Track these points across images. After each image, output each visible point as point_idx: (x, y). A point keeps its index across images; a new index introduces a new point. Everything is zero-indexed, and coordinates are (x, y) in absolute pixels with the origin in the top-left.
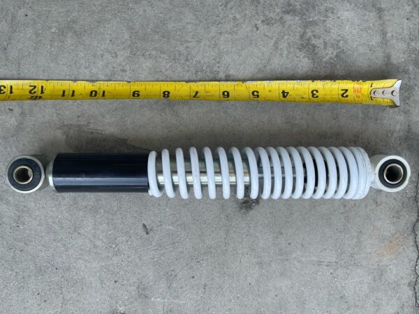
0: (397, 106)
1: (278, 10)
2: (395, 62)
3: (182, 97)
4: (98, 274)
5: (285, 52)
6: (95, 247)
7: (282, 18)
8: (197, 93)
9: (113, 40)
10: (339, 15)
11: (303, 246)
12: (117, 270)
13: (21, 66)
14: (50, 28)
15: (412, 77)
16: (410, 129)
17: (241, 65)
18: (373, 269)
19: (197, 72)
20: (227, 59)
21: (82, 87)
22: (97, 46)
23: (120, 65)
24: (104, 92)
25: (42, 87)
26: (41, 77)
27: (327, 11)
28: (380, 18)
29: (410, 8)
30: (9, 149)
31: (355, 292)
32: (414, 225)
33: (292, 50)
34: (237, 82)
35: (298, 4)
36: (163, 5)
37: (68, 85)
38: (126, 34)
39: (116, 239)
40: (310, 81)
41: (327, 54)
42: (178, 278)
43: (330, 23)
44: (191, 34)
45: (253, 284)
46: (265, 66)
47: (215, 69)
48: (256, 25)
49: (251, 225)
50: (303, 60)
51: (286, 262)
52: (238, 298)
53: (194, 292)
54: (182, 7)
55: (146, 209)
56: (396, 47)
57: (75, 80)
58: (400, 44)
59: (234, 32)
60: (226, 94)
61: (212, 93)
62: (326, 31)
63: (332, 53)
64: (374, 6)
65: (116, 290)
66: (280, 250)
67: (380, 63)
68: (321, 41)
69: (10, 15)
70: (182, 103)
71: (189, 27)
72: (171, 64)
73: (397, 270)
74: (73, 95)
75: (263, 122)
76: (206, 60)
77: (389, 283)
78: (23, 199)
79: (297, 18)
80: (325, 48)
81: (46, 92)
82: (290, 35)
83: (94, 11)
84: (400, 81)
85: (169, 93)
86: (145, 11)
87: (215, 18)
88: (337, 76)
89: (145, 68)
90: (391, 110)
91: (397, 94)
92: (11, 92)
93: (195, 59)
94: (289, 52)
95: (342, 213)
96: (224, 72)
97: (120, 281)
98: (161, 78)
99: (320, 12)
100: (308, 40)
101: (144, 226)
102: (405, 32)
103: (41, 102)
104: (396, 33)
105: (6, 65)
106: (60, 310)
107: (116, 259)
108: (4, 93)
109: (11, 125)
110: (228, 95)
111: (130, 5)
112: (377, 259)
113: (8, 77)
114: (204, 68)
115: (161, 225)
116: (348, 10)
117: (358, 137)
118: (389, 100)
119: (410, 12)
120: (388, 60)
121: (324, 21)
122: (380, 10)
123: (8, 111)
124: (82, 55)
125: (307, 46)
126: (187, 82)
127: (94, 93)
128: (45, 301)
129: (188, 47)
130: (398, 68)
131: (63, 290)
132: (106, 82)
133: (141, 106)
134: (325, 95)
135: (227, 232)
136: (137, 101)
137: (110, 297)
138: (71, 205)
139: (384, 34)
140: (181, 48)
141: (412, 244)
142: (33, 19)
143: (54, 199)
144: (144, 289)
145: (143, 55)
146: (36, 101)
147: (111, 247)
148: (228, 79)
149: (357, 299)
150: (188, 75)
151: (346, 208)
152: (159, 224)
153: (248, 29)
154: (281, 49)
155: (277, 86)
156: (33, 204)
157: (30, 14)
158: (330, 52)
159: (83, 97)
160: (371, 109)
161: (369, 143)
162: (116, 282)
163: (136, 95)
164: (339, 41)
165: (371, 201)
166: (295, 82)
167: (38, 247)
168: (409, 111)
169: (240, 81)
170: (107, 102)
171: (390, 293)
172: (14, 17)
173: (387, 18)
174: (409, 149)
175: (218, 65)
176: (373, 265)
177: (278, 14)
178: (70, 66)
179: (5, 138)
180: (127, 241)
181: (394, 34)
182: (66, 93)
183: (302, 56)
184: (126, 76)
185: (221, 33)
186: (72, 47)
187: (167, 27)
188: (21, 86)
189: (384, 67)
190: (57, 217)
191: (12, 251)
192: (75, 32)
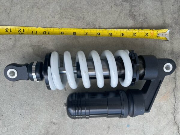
0: (168, 40)
2: (167, 23)
4: (45, 107)
5: (123, 18)
6: (44, 95)
7: (122, 4)
8: (87, 33)
13: (15, 21)
14: (27, 5)
15: (174, 28)
16: (173, 50)
18: (157, 106)
19: (87, 25)
21: (40, 30)
22: (47, 13)
23: (56, 21)
25: (24, 29)
26: (23, 25)
28: (162, 4)
30: (9, 55)
32: (174, 89)
33: (126, 16)
34: (103, 29)
37: (34, 29)
41: (140, 19)
44: (85, 9)
46: (115, 23)
48: (111, 6)
57: (37, 27)
58: (169, 15)
60: (99, 34)
62: (140, 9)
68: (138, 13)
70: (81, 37)
71: (84, 6)
73: (167, 107)
76: (91, 20)
79: (128, 4)
80: (139, 16)
84: (169, 30)
85: (75, 33)
87: (95, 3)
89: (66, 22)
90: (165, 42)
91: (168, 35)
92: (11, 31)
94: (125, 18)
96: (98, 25)
98: (72, 27)
100: (132, 13)
103: (23, 35)
105: (9, 20)
106: (29, 121)
108: (8, 31)
110: (100, 34)
112: (158, 102)
113: (10, 25)
114: (90, 23)
117: (152, 53)
118: (165, 38)
119: (174, 3)
120: (165, 22)
121: (139, 5)
123: (9, 39)
124: (41, 17)
126: (83, 29)
127: (45, 32)
128: (23, 118)
129: (84, 14)
130: (169, 25)
134: (139, 35)
139: (163, 11)
140: (81, 15)
141: (173, 96)
142: (20, 2)
145: (65, 17)
146: (21, 35)
147: (51, 96)
149: (150, 118)
153: (108, 8)
154: (121, 16)
158: (141, 18)
159: (40, 34)
162: (53, 110)
167: (21, 95)
168: (172, 42)
169: (104, 29)
175: (96, 22)
176: (157, 105)
177: (120, 2)
178: (35, 21)
179: (8, 50)
180: (58, 93)
181: (167, 11)
182: (33, 32)
183: (130, 19)
184: (58, 26)
185: (97, 9)
186: (36, 13)
187: (75, 6)
188: (15, 29)
189: (163, 25)
190: (29, 83)
191: (10, 97)
192: (37, 7)
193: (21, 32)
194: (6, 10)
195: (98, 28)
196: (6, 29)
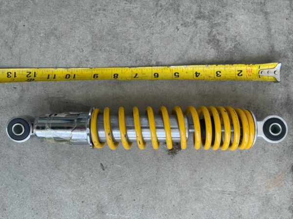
0: (279, 82)
1: (192, 16)
2: (278, 50)
3: (126, 78)
4: (71, 197)
5: (198, 45)
6: (69, 178)
7: (195, 22)
8: (137, 74)
9: (80, 41)
10: (236, 18)
11: (211, 180)
12: (84, 194)
13: (21, 59)
14: (40, 33)
15: (290, 60)
16: (289, 98)
17: (166, 55)
18: (263, 197)
19: (137, 60)
20: (157, 51)
21: (61, 72)
22: (70, 45)
23: (85, 57)
24: (75, 75)
25: (35, 73)
26: (34, 66)
27: (227, 16)
28: (266, 19)
29: (288, 11)
31: (249, 213)
32: (292, 166)
33: (202, 43)
34: (164, 67)
35: (206, 12)
37: (51, 71)
38: (89, 36)
39: (83, 173)
40: (215, 65)
41: (228, 46)
42: (125, 200)
43: (229, 24)
45: (176, 206)
46: (183, 56)
47: (149, 58)
48: (177, 27)
49: (175, 165)
50: (210, 50)
51: (199, 191)
52: (166, 215)
53: (135, 210)
54: (126, 17)
55: (102, 153)
56: (278, 39)
57: (56, 68)
58: (281, 37)
59: (162, 32)
60: (156, 75)
61: (147, 75)
62: (226, 30)
63: (231, 45)
64: (261, 10)
65: (83, 208)
66: (195, 182)
67: (266, 51)
68: (223, 36)
69: (14, 25)
70: (127, 82)
71: (131, 30)
72: (119, 55)
73: (280, 198)
74: (54, 78)
75: (182, 94)
76: (143, 52)
77: (274, 207)
78: (22, 146)
79: (206, 22)
80: (226, 41)
81: (37, 76)
82: (201, 33)
83: (68, 22)
84: (280, 64)
85: (117, 75)
86: (101, 20)
87: (148, 23)
88: (235, 61)
89: (102, 58)
90: (275, 84)
91: (278, 73)
92: (15, 76)
93: (135, 52)
94: (200, 45)
95: (239, 157)
96: (155, 60)
97: (86, 202)
98: (112, 65)
99: (222, 17)
100: (214, 36)
101: (101, 164)
102: (285, 28)
103: (34, 83)
104: (278, 29)
105: (11, 59)
107: (83, 187)
108: (11, 77)
109: (15, 98)
110: (158, 76)
111: (92, 17)
112: (265, 190)
113: (13, 66)
114: (141, 58)
115: (113, 164)
116: (243, 14)
117: (250, 103)
118: (272, 78)
119: (288, 14)
120: (272, 49)
121: (225, 23)
122: (266, 14)
123: (13, 88)
124: (61, 51)
125: (213, 41)
126: (130, 67)
127: (68, 76)
128: (37, 214)
129: (130, 44)
130: (280, 54)
131: (49, 206)
132: (76, 69)
133: (99, 84)
134: (226, 74)
135: (158, 170)
136: (96, 81)
137: (79, 212)
138: (53, 150)
139: (269, 30)
140: (126, 45)
141: (291, 179)
142: (28, 28)
143: (42, 146)
144: (101, 207)
145: (100, 50)
146: (31, 82)
147: (80, 178)
148: (157, 65)
150: (131, 62)
151: (243, 154)
152: (111, 163)
153: (172, 30)
154: (195, 43)
155: (192, 69)
156: (29, 149)
157: (26, 24)
158: (229, 45)
159: (61, 79)
160: (261, 84)
161: (259, 108)
162: (83, 202)
163: (96, 77)
164: (236, 37)
165: (260, 149)
166: (205, 66)
167: (33, 178)
168: (288, 85)
169: (166, 66)
170: (77, 82)
171: (274, 214)
172: (16, 27)
173: (271, 19)
174: (288, 112)
175: (151, 55)
176: (262, 194)
177: (192, 19)
178: (53, 58)
179: (11, 107)
180: (90, 175)
181: (277, 30)
182: (50, 77)
183: (209, 48)
184: (89, 64)
185: (153, 34)
186: (54, 46)
187: (116, 31)
188: (21, 72)
189: (269, 54)
190: (45, 158)
191: (16, 180)
192: (56, 36)
193: (30, 76)
194: (7, 42)
195: (155, 66)
196: (8, 73)
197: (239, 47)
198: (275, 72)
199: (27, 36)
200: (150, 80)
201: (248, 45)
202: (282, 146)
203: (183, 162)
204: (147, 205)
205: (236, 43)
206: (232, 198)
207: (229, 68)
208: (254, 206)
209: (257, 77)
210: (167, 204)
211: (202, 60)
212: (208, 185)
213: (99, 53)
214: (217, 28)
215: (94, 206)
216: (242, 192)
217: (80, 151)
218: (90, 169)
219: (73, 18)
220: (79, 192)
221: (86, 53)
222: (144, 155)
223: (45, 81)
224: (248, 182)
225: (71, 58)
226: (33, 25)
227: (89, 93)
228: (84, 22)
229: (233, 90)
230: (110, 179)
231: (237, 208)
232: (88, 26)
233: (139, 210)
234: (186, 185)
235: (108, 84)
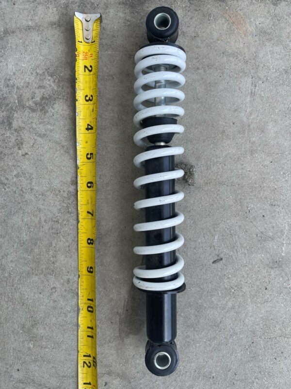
1: (8, 134)
3: (93, 227)
9: (40, 291)
10: (12, 74)
11: (236, 110)
12: (255, 288)
20: (56, 184)
24: (89, 300)
27: (8, 86)
29: (3, 2)
31: (281, 59)
35: (2, 114)
36: (6, 244)
38: (33, 279)
39: (226, 289)
40: (77, 103)
42: (263, 230)
43: (20, 83)
45: (271, 159)
47: (65, 195)
49: (215, 160)
50: (56, 110)
51: (252, 127)
52: (284, 173)
53: (277, 215)
54: (7, 226)
55: (198, 261)
56: (42, 16)
59: (30, 177)
61: (89, 198)
64: (2, 38)
65: (274, 289)
66: (239, 132)
67: (58, 33)
69: (18, 385)
72: (61, 237)
74: (92, 328)
75: (116, 149)
77: (273, 25)
81: (89, 353)
82: (32, 122)
83: (13, 309)
86: (12, 261)
88: (71, 76)
93: (57, 214)
95: (205, 72)
97: (266, 285)
99: (9, 92)
101: (214, 262)
102: (27, 6)
104: (28, 15)
107: (245, 289)
109: (120, 384)
111: (6, 275)
115: (214, 246)
116: (7, 64)
122: (6, 32)
125: (43, 105)
131: (272, 337)
132: (79, 298)
133: (102, 265)
135: (222, 184)
136: (97, 269)
137: (281, 294)
138: (194, 330)
143: (189, 346)
144: (274, 262)
148: (75, 183)
150: (71, 221)
151: (200, 67)
152: (212, 248)
155: (81, 135)
156: (193, 364)
157: (17, 367)
160: (103, 42)
161: (137, 44)
163: (91, 270)
164: (37, 74)
166: (77, 117)
170: (98, 296)
171: (283, 25)
172: (20, 381)
173: (14, 25)
174: (142, 4)
197: (52, 70)
198: (86, 21)
199: (33, 367)
200: (96, 194)
201: (50, 57)
202: (189, 13)
203: (211, 149)
204: (271, 199)
205: (46, 73)
206: (260, 82)
207: (81, 84)
208: (272, 53)
209: (94, 46)
210: (268, 171)
211: (69, 120)
212: (242, 114)
213: (57, 264)
214: (25, 99)
215: (272, 273)
216: (253, 69)
217: (195, 293)
218: (220, 278)
219: (8, 302)
220: (252, 294)
221: (57, 283)
222: (200, 203)
223: (96, 341)
224: (239, 60)
225: (64, 304)
226: (18, 358)
227: (113, 279)
228: (13, 286)
229: (111, 78)
230: (235, 251)
231: (274, 75)
232: (19, 280)
233: (278, 210)
234: (243, 145)
235: (102, 253)
